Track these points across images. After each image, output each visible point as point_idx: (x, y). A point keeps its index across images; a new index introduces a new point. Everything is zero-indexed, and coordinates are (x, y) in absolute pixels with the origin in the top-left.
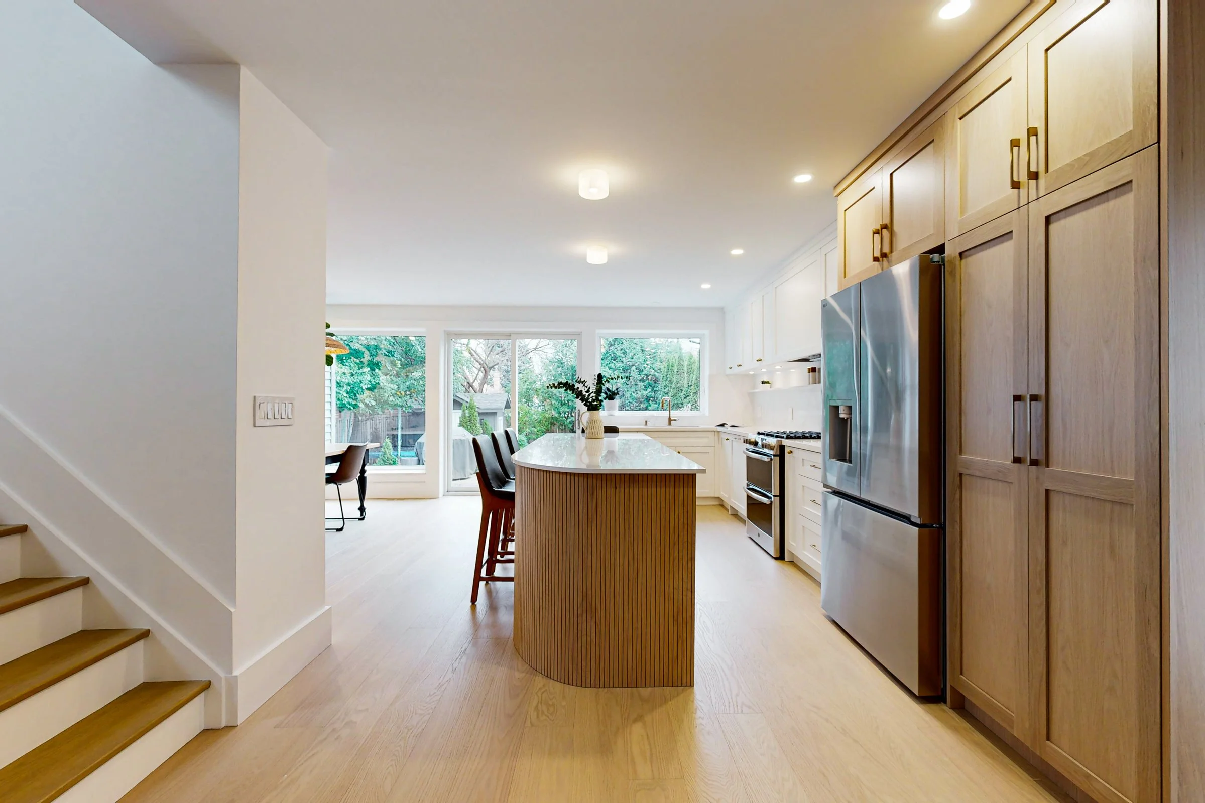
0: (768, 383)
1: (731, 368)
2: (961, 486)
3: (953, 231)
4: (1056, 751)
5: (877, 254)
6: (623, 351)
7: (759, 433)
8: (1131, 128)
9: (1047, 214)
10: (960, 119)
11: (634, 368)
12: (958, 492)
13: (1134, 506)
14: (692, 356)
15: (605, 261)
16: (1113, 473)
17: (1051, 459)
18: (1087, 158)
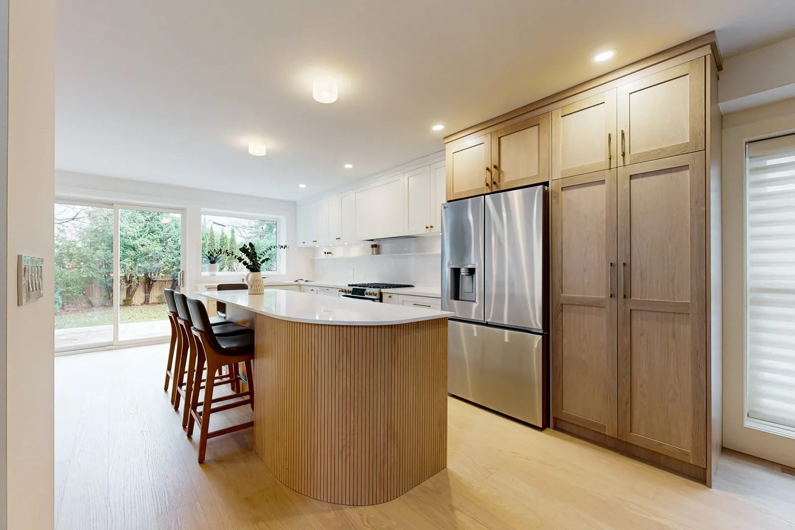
0: (330, 253)
1: (304, 243)
2: (562, 311)
3: (557, 175)
4: (637, 437)
5: (489, 182)
6: (160, 226)
7: (349, 285)
8: (688, 141)
9: (631, 174)
10: (562, 117)
11: (170, 239)
12: (561, 313)
13: (690, 315)
14: (224, 233)
15: (264, 154)
16: (674, 299)
17: (632, 295)
18: (659, 151)
